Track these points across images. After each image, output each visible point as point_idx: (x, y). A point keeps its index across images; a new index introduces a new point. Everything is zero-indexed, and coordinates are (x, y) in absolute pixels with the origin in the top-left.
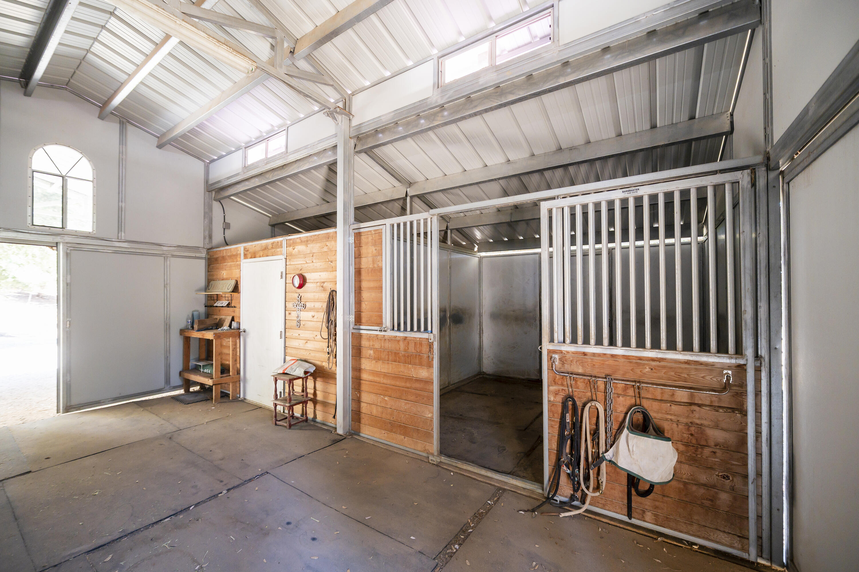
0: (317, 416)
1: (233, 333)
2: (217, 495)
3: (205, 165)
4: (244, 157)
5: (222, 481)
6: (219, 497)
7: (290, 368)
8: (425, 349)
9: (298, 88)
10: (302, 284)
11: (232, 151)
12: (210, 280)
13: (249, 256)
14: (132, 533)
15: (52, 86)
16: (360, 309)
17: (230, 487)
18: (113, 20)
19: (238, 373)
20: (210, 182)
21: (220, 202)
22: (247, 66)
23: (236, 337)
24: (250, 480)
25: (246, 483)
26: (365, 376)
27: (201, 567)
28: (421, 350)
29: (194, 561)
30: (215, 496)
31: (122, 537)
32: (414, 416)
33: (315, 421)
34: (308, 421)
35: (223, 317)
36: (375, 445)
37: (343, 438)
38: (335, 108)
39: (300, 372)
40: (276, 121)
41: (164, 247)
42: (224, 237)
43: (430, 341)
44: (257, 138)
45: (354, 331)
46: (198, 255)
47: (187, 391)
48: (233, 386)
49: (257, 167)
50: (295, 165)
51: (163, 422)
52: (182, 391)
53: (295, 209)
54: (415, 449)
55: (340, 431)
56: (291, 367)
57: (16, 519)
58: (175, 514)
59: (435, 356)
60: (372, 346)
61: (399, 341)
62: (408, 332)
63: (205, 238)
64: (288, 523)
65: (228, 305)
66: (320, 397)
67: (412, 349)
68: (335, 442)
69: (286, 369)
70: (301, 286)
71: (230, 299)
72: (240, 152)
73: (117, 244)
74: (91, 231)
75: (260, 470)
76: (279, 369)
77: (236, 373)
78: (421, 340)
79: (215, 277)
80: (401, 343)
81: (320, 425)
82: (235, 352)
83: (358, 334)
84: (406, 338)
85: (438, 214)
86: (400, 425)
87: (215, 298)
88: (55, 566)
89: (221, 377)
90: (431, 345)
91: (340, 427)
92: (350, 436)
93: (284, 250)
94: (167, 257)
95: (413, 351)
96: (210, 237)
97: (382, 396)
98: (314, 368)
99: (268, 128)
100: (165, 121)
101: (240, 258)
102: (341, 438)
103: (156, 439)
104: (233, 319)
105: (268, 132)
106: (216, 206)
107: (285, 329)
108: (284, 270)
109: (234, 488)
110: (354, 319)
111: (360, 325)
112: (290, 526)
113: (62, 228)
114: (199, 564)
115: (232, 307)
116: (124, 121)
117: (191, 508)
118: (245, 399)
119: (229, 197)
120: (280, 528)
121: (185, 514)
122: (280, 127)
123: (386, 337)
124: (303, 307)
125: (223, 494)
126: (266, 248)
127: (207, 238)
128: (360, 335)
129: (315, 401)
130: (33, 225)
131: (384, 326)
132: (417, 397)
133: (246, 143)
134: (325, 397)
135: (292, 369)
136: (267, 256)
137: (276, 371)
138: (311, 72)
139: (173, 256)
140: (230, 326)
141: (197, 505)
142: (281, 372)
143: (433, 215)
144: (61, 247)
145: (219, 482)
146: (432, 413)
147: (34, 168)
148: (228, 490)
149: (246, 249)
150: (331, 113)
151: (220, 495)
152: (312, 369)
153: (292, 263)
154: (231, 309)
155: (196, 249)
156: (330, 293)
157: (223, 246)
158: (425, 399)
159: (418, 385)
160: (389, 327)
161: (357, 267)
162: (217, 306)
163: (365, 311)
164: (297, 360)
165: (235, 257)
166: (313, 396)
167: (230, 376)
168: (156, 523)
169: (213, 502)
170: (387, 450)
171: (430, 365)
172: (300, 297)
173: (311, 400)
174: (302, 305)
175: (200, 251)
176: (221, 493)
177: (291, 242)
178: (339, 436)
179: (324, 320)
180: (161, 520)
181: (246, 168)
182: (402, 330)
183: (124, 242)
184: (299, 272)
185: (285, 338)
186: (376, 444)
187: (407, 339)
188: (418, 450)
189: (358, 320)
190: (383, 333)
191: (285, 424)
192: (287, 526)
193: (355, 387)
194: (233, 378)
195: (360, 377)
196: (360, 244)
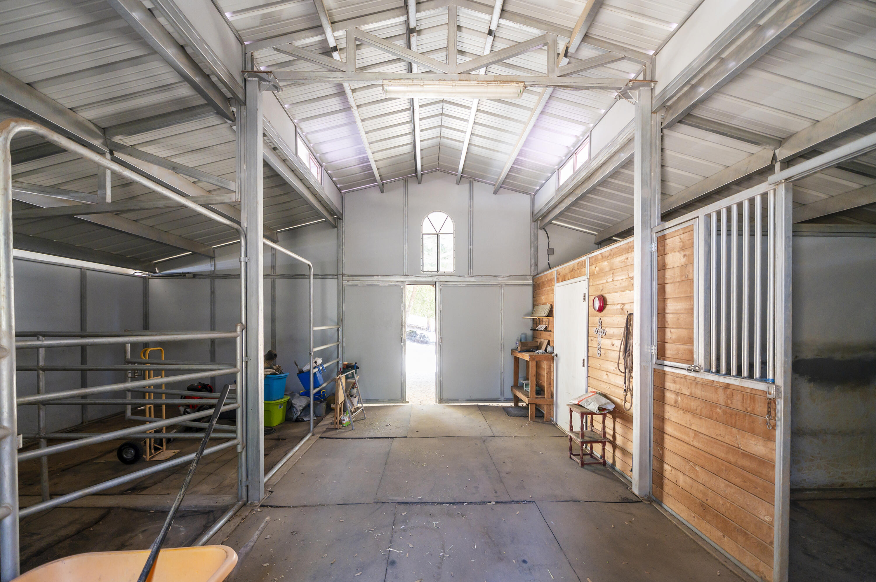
0: (617, 464)
1: (546, 356)
2: (487, 502)
3: (531, 197)
4: (557, 179)
5: (496, 492)
6: (486, 505)
7: (585, 400)
8: (761, 408)
9: (574, 85)
10: (602, 306)
11: (549, 176)
12: (535, 304)
13: (560, 279)
14: (425, 503)
15: (431, 172)
16: (664, 339)
17: (499, 500)
18: (446, 105)
19: (552, 397)
20: (535, 212)
21: (544, 229)
22: (515, 90)
23: (550, 361)
24: (518, 502)
25: (513, 503)
26: (669, 428)
27: (443, 556)
28: (753, 409)
29: (443, 548)
30: (485, 503)
31: (418, 503)
32: (740, 510)
33: (614, 469)
34: (607, 466)
35: (542, 340)
36: (678, 528)
37: (639, 500)
38: (626, 85)
39: (593, 407)
40: (578, 130)
41: (500, 278)
42: (549, 263)
43: (769, 396)
44: (566, 156)
45: (657, 367)
46: (526, 283)
47: (516, 404)
48: (547, 408)
49: (566, 186)
50: (600, 172)
51: (487, 426)
52: (512, 404)
53: (620, 221)
54: (740, 562)
55: (636, 490)
56: (587, 400)
57: (386, 464)
58: (453, 503)
59: (778, 423)
60: (679, 389)
61: (716, 389)
62: (733, 376)
63: (531, 266)
64: (524, 561)
65: (546, 329)
66: (619, 441)
67: (737, 403)
68: (626, 501)
69: (582, 400)
70: (601, 309)
71: (547, 323)
72: (554, 176)
73: (468, 279)
74: (452, 271)
75: (530, 496)
76: (575, 399)
77: (550, 397)
78: (754, 392)
79: (538, 303)
80: (720, 391)
81: (617, 475)
82: (549, 376)
83: (661, 372)
84: (727, 386)
85: (786, 180)
86: (717, 514)
87: (538, 322)
88: (383, 503)
89: (536, 398)
90: (771, 404)
91: (636, 485)
92: (648, 501)
93: (587, 270)
94: (502, 286)
95: (740, 408)
96: (536, 265)
97: (691, 463)
98: (613, 406)
99: (573, 140)
100: (494, 169)
101: (554, 282)
102: (634, 499)
103: (475, 438)
104: (549, 343)
105: (574, 145)
106: (541, 233)
107: (588, 356)
108: (586, 292)
109: (501, 502)
110: (656, 351)
111: (664, 360)
112: (524, 565)
113: (437, 271)
114: (444, 552)
115: (548, 331)
116: (472, 180)
117: (465, 504)
118: (557, 424)
119: (550, 223)
120: (514, 561)
121: (459, 506)
122: (583, 134)
123: (698, 380)
124: (604, 333)
125: (491, 504)
126: (572, 270)
127: (533, 265)
128: (664, 373)
129: (615, 446)
130: (423, 271)
131: (695, 364)
132: (745, 482)
133: (558, 165)
134: (624, 443)
135: (587, 401)
136: (574, 278)
137: (572, 401)
138: (597, 55)
139: (507, 285)
140: (546, 350)
141: (470, 503)
142: (576, 403)
143: (778, 183)
144: (437, 284)
145: (494, 492)
146: (772, 516)
147: (424, 232)
148: (497, 503)
149: (558, 273)
150: (623, 93)
151: (488, 504)
152: (611, 407)
153: (595, 283)
154: (548, 333)
155: (523, 276)
156: (627, 317)
157: (547, 270)
158: (759, 489)
159: (746, 463)
160: (703, 366)
161: (660, 282)
162: (538, 330)
163: (670, 341)
164: (596, 393)
165: (550, 281)
166: (613, 438)
167: (544, 398)
168: (441, 503)
169: (479, 507)
170: (694, 541)
171: (769, 438)
172: (600, 322)
173: (610, 442)
174: (603, 331)
175: (528, 279)
176: (490, 502)
177: (594, 259)
178: (635, 497)
179: (622, 350)
180: (443, 503)
181: (559, 190)
182: (724, 373)
183: (472, 277)
184: (599, 293)
185: (588, 366)
186: (680, 527)
187: (730, 387)
188: (744, 565)
189: (662, 354)
190: (693, 374)
191: (578, 461)
192: (521, 563)
193: (656, 440)
194: (546, 400)
195: (663, 428)
196: (664, 251)
